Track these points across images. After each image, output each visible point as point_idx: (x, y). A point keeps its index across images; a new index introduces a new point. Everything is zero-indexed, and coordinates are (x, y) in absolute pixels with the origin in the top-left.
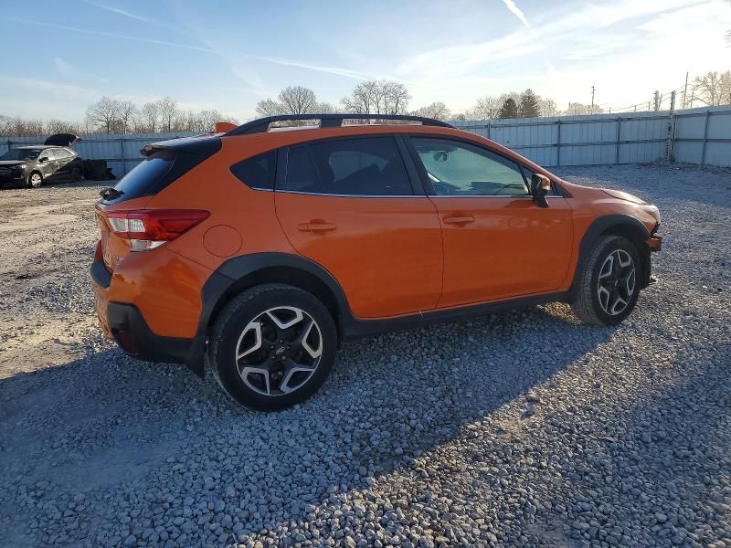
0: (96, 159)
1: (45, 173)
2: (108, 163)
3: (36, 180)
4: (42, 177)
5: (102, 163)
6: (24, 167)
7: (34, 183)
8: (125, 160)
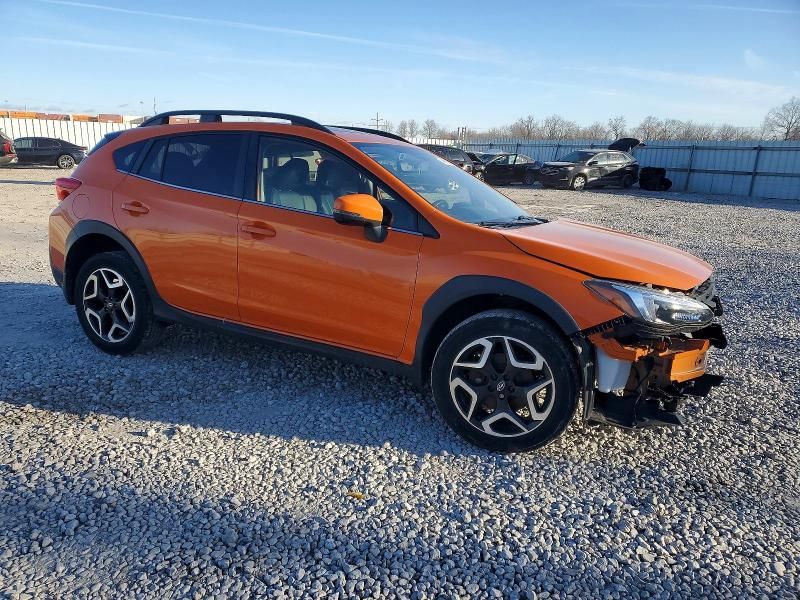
0: (657, 167)
1: (591, 176)
2: (667, 173)
3: (579, 182)
4: (586, 180)
5: (661, 172)
6: (571, 169)
7: (576, 185)
8: (691, 171)
